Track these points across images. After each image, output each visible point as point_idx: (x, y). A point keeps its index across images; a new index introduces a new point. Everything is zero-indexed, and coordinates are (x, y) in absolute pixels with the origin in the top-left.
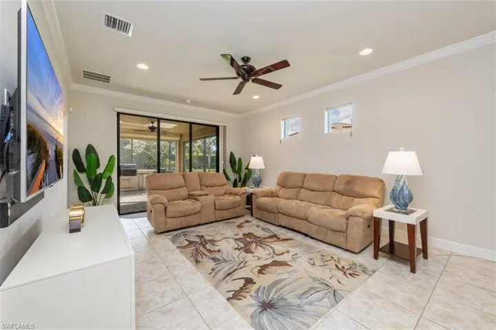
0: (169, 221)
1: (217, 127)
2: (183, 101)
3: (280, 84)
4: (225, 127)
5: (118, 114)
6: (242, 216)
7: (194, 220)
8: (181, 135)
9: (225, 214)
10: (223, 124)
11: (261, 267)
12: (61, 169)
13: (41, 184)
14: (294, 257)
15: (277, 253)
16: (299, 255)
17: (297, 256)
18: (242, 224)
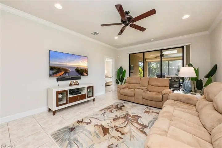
0: (121, 95)
1: (183, 47)
5: (130, 54)
10: (186, 44)
11: (101, 125)
12: (84, 73)
13: (61, 76)
14: (117, 137)
15: (118, 129)
16: (120, 140)
17: (119, 138)
18: (153, 112)
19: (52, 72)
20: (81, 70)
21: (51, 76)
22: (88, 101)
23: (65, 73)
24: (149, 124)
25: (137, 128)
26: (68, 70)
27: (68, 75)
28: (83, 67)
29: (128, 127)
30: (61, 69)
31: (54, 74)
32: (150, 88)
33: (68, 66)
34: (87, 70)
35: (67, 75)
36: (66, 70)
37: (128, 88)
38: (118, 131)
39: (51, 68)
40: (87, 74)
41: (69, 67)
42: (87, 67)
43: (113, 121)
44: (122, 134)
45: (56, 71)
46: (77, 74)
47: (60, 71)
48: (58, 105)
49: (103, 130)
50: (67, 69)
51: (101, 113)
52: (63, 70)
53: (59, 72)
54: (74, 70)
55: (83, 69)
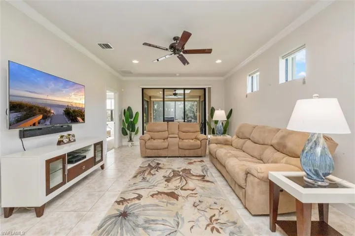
0: (148, 151)
1: (205, 89)
2: (174, 75)
3: (210, 48)
4: (209, 88)
5: (143, 89)
6: (201, 157)
7: (163, 153)
8: (200, 97)
9: (187, 153)
10: (208, 87)
11: (159, 192)
12: (79, 119)
13: (34, 125)
14: (191, 195)
15: (183, 188)
16: (196, 195)
17: (194, 195)
18: (195, 162)
19: (15, 115)
20: (74, 111)
21: (12, 125)
22: (96, 171)
23: (45, 118)
24: (203, 173)
25: (198, 180)
26: (49, 112)
27: (50, 123)
28: (78, 106)
29: (189, 182)
30: (35, 110)
31: (19, 121)
32: (182, 135)
33: (49, 102)
34: (84, 112)
35: (48, 123)
36: (46, 111)
37: (152, 138)
38: (185, 190)
39: (14, 107)
40: (83, 119)
41: (52, 106)
42: (84, 107)
43: (168, 184)
44: (193, 190)
45: (25, 113)
46: (67, 120)
47: (34, 115)
48: (49, 191)
49: (168, 196)
50: (48, 109)
51: (141, 180)
52: (40, 111)
53: (30, 117)
54: (61, 111)
55: (77, 109)
